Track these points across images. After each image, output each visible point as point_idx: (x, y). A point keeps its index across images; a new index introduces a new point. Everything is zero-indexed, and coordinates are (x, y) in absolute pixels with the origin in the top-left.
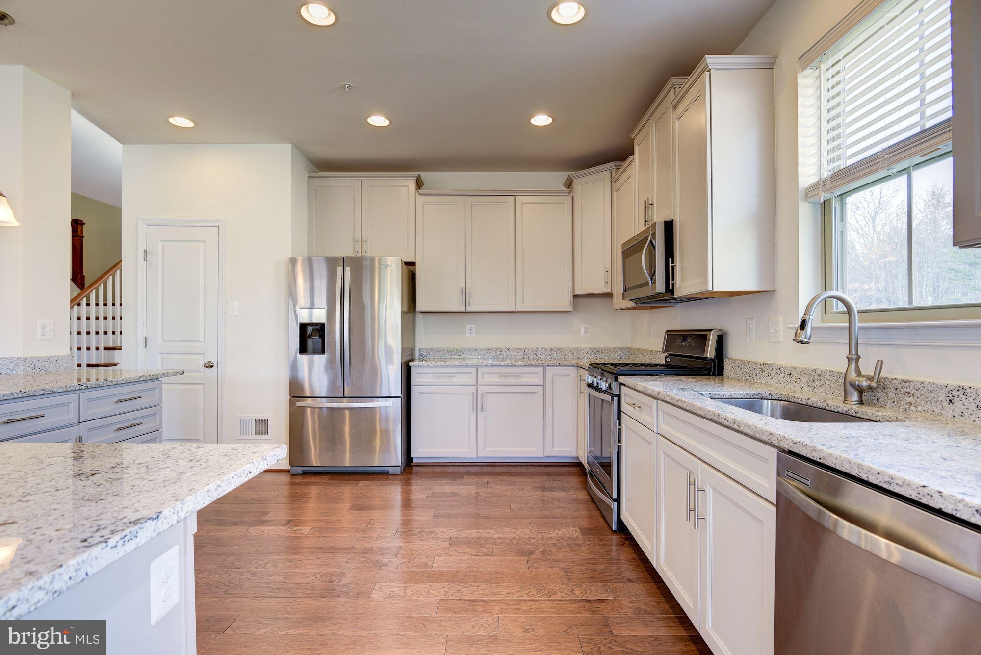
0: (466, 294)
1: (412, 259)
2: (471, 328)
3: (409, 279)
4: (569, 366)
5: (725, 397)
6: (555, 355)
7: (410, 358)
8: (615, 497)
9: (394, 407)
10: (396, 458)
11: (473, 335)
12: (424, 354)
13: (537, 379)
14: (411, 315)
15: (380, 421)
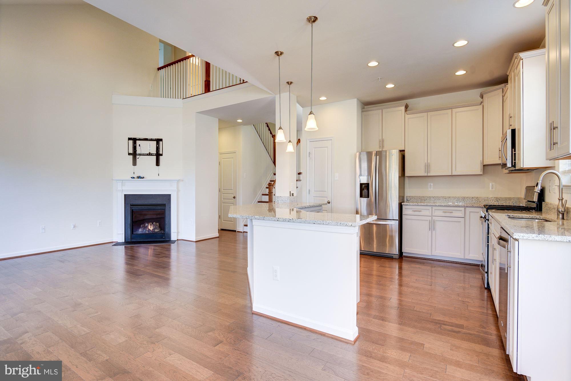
0: (428, 167)
1: (403, 149)
2: (431, 185)
3: (402, 159)
4: (478, 207)
5: (520, 217)
6: (475, 201)
7: (402, 201)
8: (486, 271)
9: (395, 224)
10: (395, 251)
11: (432, 189)
12: (409, 199)
13: (461, 214)
14: (403, 178)
15: (389, 230)
